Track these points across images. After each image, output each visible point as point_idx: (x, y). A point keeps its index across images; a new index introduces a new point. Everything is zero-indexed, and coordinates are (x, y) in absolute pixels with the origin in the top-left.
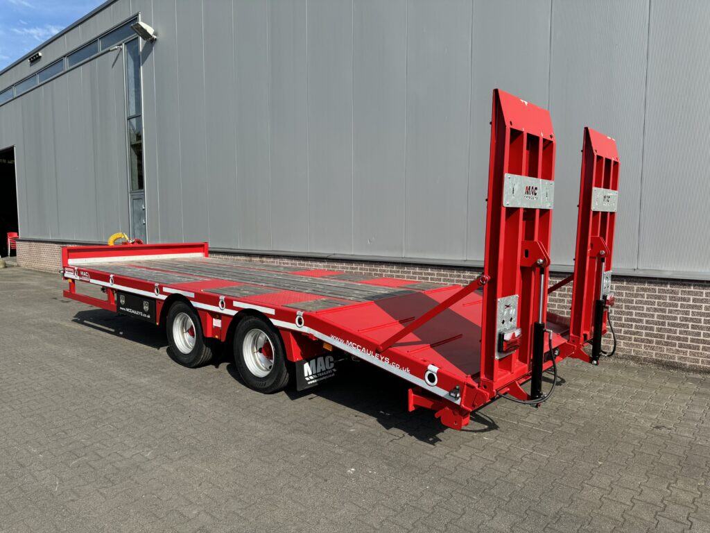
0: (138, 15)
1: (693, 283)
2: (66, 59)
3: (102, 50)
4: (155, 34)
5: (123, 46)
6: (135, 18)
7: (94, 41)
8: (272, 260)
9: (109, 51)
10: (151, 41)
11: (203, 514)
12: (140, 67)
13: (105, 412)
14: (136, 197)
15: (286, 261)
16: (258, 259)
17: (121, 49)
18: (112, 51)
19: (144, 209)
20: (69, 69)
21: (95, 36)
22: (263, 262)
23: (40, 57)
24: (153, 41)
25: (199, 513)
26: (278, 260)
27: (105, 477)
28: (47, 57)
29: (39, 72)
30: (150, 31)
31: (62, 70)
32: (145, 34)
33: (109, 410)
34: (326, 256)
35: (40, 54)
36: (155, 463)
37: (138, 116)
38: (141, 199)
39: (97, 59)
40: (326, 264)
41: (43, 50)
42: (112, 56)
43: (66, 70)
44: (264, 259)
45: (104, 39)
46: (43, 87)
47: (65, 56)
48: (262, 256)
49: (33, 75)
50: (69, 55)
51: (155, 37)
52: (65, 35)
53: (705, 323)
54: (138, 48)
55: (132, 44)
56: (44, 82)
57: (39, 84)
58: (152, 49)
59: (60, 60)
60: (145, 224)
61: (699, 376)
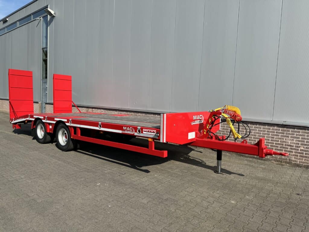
0: (48, 5)
1: (258, 124)
2: (18, 23)
3: (33, 19)
4: (55, 14)
5: (41, 18)
6: (47, 7)
7: (30, 15)
8: (97, 110)
9: (35, 20)
10: (53, 17)
11: (36, 195)
12: (48, 27)
13: (11, 163)
14: (44, 82)
15: (102, 110)
16: (91, 109)
17: (41, 19)
18: (37, 20)
19: (47, 87)
20: (19, 26)
21: (30, 13)
22: (93, 110)
23: (7, 21)
24: (54, 17)
25: (34, 195)
26: (99, 110)
27: (3, 183)
28: (10, 21)
29: (7, 27)
30: (53, 12)
31: (16, 27)
32: (50, 14)
33: (12, 162)
34: (118, 109)
35: (7, 19)
36: (24, 179)
37: (47, 48)
38: (46, 83)
39: (30, 23)
40: (118, 112)
41: (9, 18)
42: (36, 22)
43: (18, 27)
44: (94, 110)
45: (34, 15)
46: (8, 33)
47: (17, 21)
48: (93, 108)
49: (4, 28)
50: (19, 20)
51: (54, 15)
52: (18, 12)
53: (253, 139)
54: (47, 19)
55: (45, 18)
56: (8, 31)
57: (6, 32)
58: (53, 20)
59: (15, 22)
60: (47, 93)
61: (251, 159)
